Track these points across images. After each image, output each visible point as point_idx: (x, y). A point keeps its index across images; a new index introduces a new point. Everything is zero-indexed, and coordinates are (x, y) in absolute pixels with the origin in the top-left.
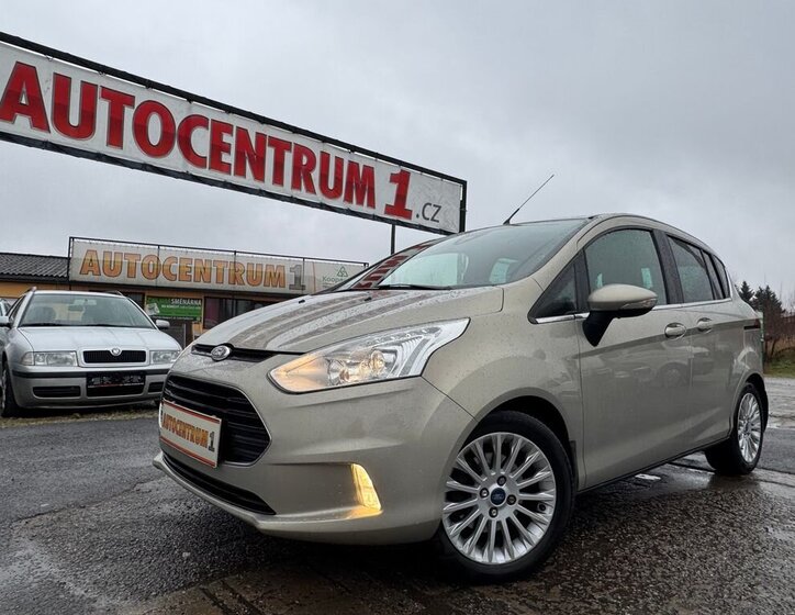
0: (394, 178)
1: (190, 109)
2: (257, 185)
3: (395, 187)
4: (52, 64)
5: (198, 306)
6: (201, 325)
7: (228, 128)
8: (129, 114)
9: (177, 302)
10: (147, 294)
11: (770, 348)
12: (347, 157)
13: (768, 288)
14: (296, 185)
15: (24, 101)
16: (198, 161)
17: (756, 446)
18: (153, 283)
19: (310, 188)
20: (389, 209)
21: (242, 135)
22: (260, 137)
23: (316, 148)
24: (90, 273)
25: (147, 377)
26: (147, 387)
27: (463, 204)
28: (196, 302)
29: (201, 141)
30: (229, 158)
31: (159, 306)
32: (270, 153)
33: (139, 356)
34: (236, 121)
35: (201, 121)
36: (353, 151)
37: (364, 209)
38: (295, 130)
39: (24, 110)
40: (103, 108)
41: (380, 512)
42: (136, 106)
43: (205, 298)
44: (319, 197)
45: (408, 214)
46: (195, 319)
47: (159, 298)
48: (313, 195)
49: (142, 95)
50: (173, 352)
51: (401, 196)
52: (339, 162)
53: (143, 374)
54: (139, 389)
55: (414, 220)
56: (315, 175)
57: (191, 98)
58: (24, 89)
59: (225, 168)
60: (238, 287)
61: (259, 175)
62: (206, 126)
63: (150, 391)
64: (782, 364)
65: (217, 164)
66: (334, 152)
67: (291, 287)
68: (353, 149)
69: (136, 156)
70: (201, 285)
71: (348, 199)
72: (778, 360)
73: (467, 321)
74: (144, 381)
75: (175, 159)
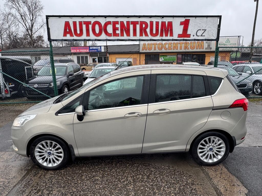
0: (181, 23)
1: (106, 20)
2: (128, 38)
3: (182, 27)
4: (72, 19)
6: (176, 63)
7: (117, 23)
8: (90, 26)
9: (169, 56)
10: (160, 55)
12: (160, 20)
14: (141, 35)
15: (68, 31)
16: (109, 35)
18: (161, 51)
19: (146, 35)
20: (180, 36)
21: (122, 23)
22: (128, 23)
23: (148, 20)
24: (144, 50)
27: (219, 26)
28: (174, 56)
29: (110, 29)
30: (118, 32)
31: (164, 58)
32: (131, 27)
34: (119, 20)
35: (109, 23)
36: (163, 18)
37: (169, 37)
38: (140, 17)
39: (68, 33)
40: (84, 27)
42: (92, 24)
43: (177, 54)
44: (150, 37)
45: (189, 36)
46: (174, 61)
47: (163, 55)
48: (148, 37)
49: (93, 20)
51: (185, 29)
52: (157, 23)
55: (192, 38)
56: (148, 30)
57: (105, 17)
58: (67, 28)
59: (118, 35)
60: (187, 50)
61: (128, 34)
62: (111, 24)
65: (115, 34)
66: (154, 20)
67: (206, 49)
68: (163, 17)
69: (93, 38)
70: (175, 51)
71: (162, 35)
75: (103, 36)
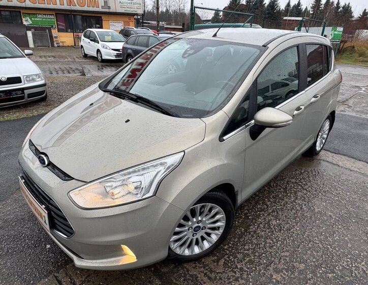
5: (52, 18)
6: (57, 30)
9: (40, 16)
10: (22, 12)
11: (342, 45)
13: (349, 4)
17: (324, 141)
18: (23, 5)
25: (25, 91)
26: (26, 96)
28: (51, 17)
31: (31, 19)
33: (17, 80)
41: (136, 260)
43: (56, 14)
46: (52, 27)
47: (29, 14)
50: (36, 75)
53: (23, 90)
54: (23, 98)
60: (73, 8)
63: (28, 98)
64: (345, 55)
67: (102, 7)
70: (51, 6)
72: (344, 52)
73: (183, 153)
74: (24, 93)
